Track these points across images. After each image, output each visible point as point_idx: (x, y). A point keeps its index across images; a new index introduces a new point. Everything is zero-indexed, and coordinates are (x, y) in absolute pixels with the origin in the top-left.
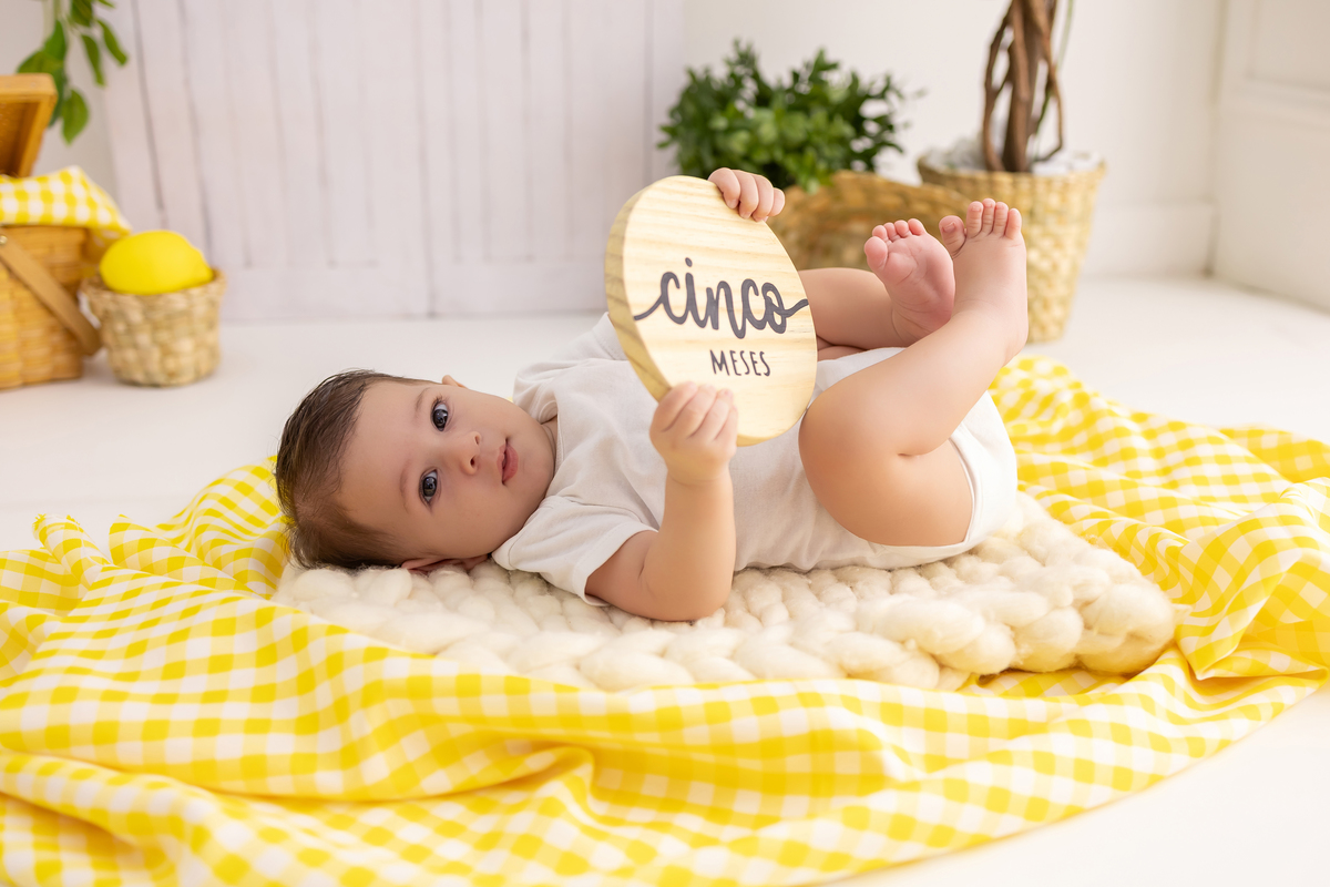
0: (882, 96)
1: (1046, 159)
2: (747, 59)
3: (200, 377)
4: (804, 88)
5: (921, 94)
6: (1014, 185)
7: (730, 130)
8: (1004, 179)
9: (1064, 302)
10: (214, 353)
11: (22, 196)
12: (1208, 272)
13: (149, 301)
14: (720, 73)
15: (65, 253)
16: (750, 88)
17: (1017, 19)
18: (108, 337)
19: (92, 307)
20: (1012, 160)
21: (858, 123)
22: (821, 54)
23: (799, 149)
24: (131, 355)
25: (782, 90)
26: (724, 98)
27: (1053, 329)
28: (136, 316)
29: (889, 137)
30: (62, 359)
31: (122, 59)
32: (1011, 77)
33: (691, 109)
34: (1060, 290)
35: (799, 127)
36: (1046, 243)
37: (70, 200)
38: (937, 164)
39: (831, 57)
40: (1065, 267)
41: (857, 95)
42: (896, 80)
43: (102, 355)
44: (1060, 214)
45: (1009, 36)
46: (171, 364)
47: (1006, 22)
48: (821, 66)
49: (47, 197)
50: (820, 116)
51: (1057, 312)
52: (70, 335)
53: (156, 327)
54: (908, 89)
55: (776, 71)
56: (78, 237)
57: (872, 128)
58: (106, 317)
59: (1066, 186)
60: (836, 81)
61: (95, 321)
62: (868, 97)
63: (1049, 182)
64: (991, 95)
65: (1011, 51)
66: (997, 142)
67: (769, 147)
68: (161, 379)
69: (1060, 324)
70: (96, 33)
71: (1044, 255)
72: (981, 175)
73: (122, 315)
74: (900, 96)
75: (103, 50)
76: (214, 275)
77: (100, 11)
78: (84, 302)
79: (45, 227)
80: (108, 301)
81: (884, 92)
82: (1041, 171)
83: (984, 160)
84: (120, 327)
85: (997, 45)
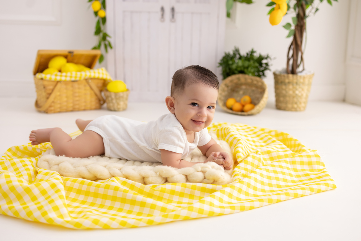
0: (266, 58)
1: (301, 72)
2: (237, 51)
3: (124, 110)
4: (249, 56)
5: (275, 58)
6: (293, 77)
7: (232, 64)
8: (291, 76)
9: (305, 103)
10: (126, 105)
11: (95, 73)
12: (344, 101)
13: (116, 94)
14: (231, 53)
15: (100, 84)
16: (238, 56)
17: (294, 43)
18: (107, 101)
19: (105, 95)
20: (293, 72)
21: (261, 64)
22: (253, 50)
23: (247, 68)
24: (111, 105)
25: (244, 56)
27: (302, 109)
28: (113, 96)
29: (267, 67)
30: (98, 105)
31: (111, 47)
32: (293, 56)
33: (225, 60)
34: (303, 100)
35: (247, 64)
36: (300, 90)
37: (103, 74)
38: (277, 73)
39: (255, 50)
40: (304, 95)
41: (261, 58)
42: (270, 55)
43: (105, 105)
44: (303, 83)
45: (292, 47)
46: (119, 107)
47: (292, 44)
48: (253, 52)
49: (99, 73)
50: (252, 62)
51: (303, 105)
52: (100, 100)
53: (117, 99)
54: (272, 57)
55: (244, 52)
56: (102, 81)
57: (264, 65)
58: (107, 97)
59: (304, 78)
60: (256, 55)
61: (104, 98)
62: (263, 59)
63: (300, 77)
64: (289, 60)
65: (293, 49)
66: (290, 68)
67: (240, 67)
68: (116, 109)
69: (305, 108)
70: (107, 43)
71: (300, 92)
72: (286, 75)
73: (111, 96)
74: (271, 59)
75: (108, 46)
76: (128, 90)
77: (108, 39)
78: (103, 94)
79: (98, 79)
80: (108, 94)
81: (267, 58)
82: (299, 74)
83: (287, 72)
84: (110, 99)
85: (290, 48)
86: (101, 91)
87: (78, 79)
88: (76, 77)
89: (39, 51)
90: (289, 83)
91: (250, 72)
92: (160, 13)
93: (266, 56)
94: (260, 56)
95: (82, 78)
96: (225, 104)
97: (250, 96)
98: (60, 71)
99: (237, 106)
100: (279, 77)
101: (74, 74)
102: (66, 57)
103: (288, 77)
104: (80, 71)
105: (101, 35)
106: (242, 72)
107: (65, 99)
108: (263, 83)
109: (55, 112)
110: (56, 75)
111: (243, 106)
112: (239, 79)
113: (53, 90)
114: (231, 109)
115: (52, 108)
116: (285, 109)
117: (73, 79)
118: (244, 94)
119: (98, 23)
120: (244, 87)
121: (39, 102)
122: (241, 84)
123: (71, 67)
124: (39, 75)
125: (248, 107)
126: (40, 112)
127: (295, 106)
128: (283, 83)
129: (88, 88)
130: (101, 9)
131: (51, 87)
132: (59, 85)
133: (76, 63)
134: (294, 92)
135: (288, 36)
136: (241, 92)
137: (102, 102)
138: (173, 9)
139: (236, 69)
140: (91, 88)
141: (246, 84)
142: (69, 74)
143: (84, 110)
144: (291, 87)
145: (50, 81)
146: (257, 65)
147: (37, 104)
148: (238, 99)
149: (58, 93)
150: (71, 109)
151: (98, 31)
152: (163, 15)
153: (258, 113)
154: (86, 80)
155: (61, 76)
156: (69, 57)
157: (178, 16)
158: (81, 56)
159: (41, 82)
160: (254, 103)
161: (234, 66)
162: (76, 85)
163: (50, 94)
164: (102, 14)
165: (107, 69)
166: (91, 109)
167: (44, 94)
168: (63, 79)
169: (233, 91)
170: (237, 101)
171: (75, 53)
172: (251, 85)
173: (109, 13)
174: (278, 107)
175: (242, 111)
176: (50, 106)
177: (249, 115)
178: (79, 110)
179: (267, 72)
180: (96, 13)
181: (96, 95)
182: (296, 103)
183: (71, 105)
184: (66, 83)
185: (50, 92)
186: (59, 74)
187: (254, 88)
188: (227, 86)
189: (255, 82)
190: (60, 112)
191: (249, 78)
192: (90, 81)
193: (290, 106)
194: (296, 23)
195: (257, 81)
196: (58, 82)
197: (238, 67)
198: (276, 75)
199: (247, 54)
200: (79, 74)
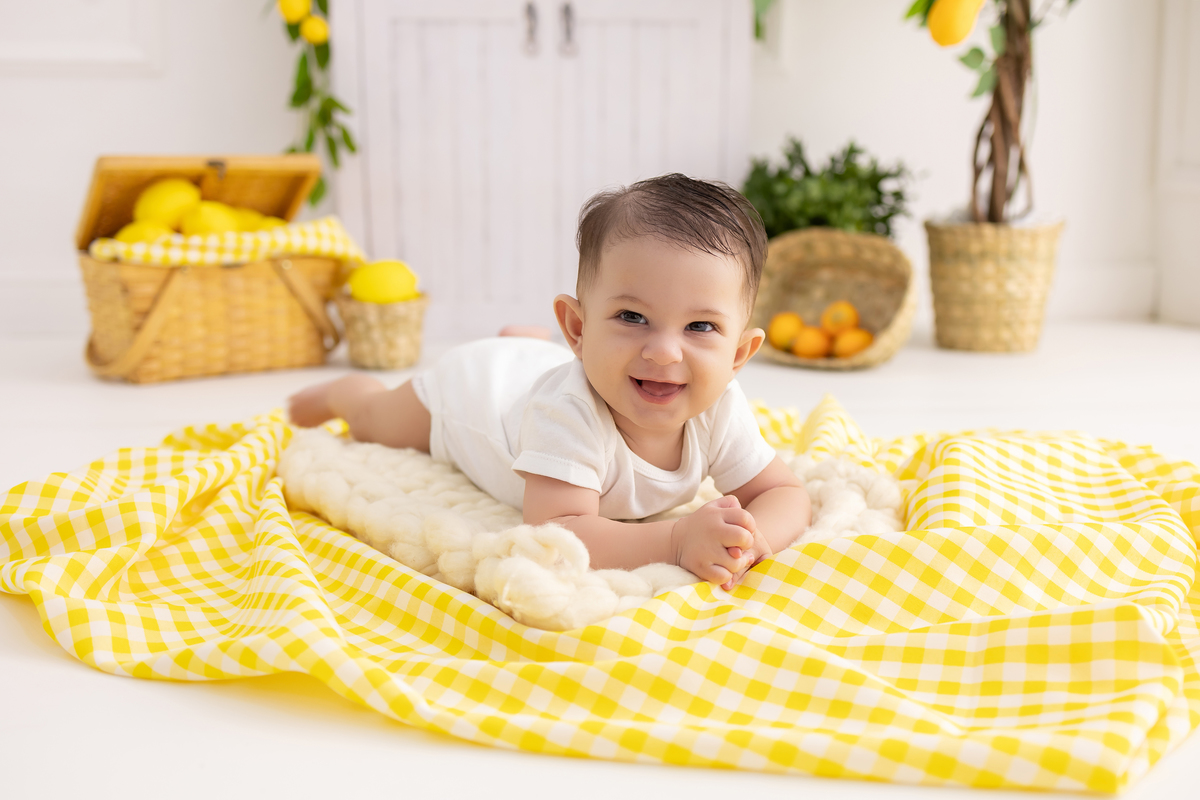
1: (1022, 215)
3: (410, 364)
6: (995, 233)
7: (787, 195)
8: (988, 230)
9: (1037, 323)
10: (418, 348)
11: (303, 235)
12: (1154, 316)
13: (383, 309)
14: (776, 157)
15: (323, 274)
16: (799, 170)
17: (996, 116)
18: (349, 334)
19: (341, 313)
20: (994, 216)
21: (878, 195)
22: (852, 144)
23: (838, 206)
24: (365, 347)
26: (780, 176)
27: (1028, 344)
28: (372, 317)
29: (899, 205)
30: (315, 352)
31: (351, 147)
32: (992, 159)
33: (758, 183)
34: (1032, 313)
35: (837, 192)
36: (1021, 277)
37: (333, 238)
38: (938, 222)
39: (860, 143)
40: (1036, 296)
41: (875, 179)
42: (907, 164)
43: (342, 352)
44: (1031, 255)
45: (989, 131)
46: (393, 353)
47: (988, 119)
48: (852, 152)
49: (319, 235)
51: (1031, 330)
52: (321, 334)
53: (385, 326)
55: (818, 158)
56: (330, 266)
57: (889, 201)
58: (350, 321)
59: (1034, 236)
60: (863, 162)
61: (339, 323)
62: (887, 176)
63: (1021, 233)
64: (977, 171)
65: (992, 141)
66: (983, 206)
67: (816, 204)
68: (384, 364)
69: (1036, 340)
70: (335, 133)
71: (1020, 285)
72: (971, 229)
73: (363, 318)
75: (340, 144)
76: (422, 295)
77: (339, 117)
78: (333, 311)
79: (316, 257)
80: (351, 309)
81: (897, 174)
82: (1016, 226)
83: (973, 217)
84: (360, 327)
85: (980, 136)
86: (326, 300)
87: (244, 257)
88: (238, 250)
89: (101, 161)
90: (983, 255)
91: (849, 220)
92: (521, 26)
93: (894, 170)
94: (874, 163)
95: (261, 255)
97: (852, 302)
98: (178, 230)
99: (811, 341)
100: (947, 238)
101: (231, 239)
102: (197, 181)
103: (980, 236)
104: (252, 229)
105: (315, 104)
106: (819, 222)
107: (199, 331)
108: (897, 256)
109: (165, 379)
110: (168, 245)
111: (832, 339)
112: (808, 247)
113: (155, 300)
114: (789, 350)
115: (154, 366)
116: (970, 347)
117: (229, 258)
118: (831, 297)
119: (304, 63)
120: (826, 275)
121: (102, 347)
122: (819, 265)
123: (217, 216)
124: (102, 249)
125: (849, 340)
126: (106, 379)
127: (1005, 334)
128: (961, 255)
129: (280, 289)
130: (309, 15)
131: (149, 289)
132: (178, 283)
133: (234, 204)
134: (1000, 286)
135: (977, 93)
136: (818, 293)
137: (329, 341)
138: (567, 12)
139: (801, 212)
140: (292, 291)
141: (835, 263)
142: (213, 241)
143: (269, 369)
144: (989, 268)
145: (145, 266)
146: (869, 194)
147: (93, 354)
148: (810, 315)
149: (175, 311)
150: (220, 366)
151: (303, 92)
152: (532, 32)
153: (886, 359)
154: (275, 261)
155: (186, 247)
156: (211, 182)
157: (584, 34)
158: (252, 176)
159: (112, 271)
160: (871, 325)
161: (794, 202)
162: (237, 280)
163: (145, 314)
164: (315, 29)
166: (291, 367)
167: (123, 315)
168: (193, 257)
169: (792, 288)
170: (805, 324)
171: (232, 166)
172: (851, 265)
173: (340, 28)
174: (945, 339)
175: (829, 354)
176: (148, 358)
177: (855, 368)
178: (249, 370)
179: (899, 223)
180: (294, 30)
181: (309, 314)
182: (1008, 325)
183: (221, 352)
184: (202, 271)
185: (143, 305)
186: (177, 239)
187: (862, 277)
189: (868, 255)
190: (180, 379)
191: (845, 240)
192: (288, 265)
193: (986, 335)
194: (1001, 46)
195: (877, 251)
196: (173, 270)
197: (806, 202)
198: (933, 231)
199: (833, 160)
200: (248, 239)
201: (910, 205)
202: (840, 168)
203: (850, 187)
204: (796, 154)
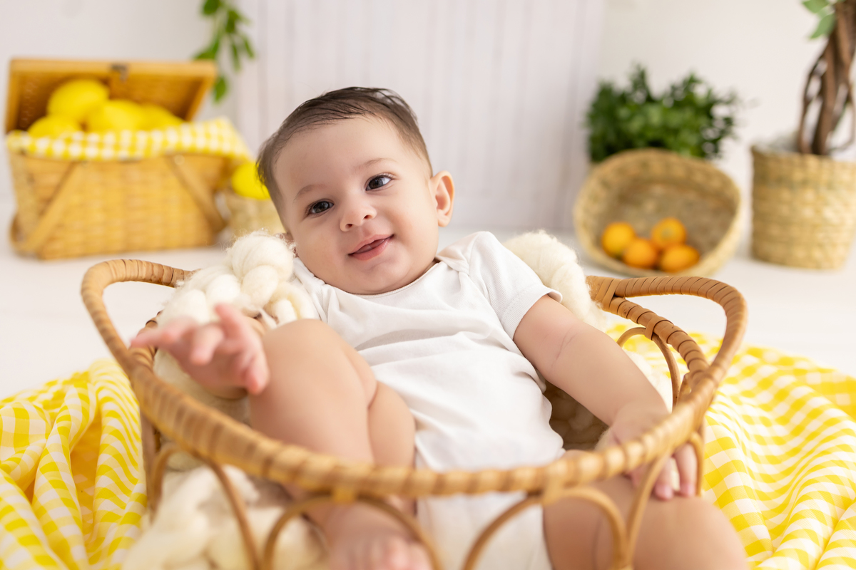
0: (728, 102)
1: (845, 147)
6: (820, 165)
7: (630, 118)
8: (812, 161)
9: (846, 245)
11: (195, 134)
13: (261, 203)
14: (623, 83)
15: (213, 169)
16: (642, 95)
17: (829, 56)
18: (233, 223)
19: (227, 204)
20: (818, 148)
21: (710, 119)
22: (693, 75)
23: (675, 132)
25: (662, 97)
26: (623, 99)
27: (836, 263)
28: (252, 211)
29: (728, 129)
30: (204, 235)
31: (251, 55)
32: (821, 93)
33: (604, 106)
34: (844, 237)
35: (676, 119)
36: (838, 205)
37: (221, 138)
38: (763, 148)
39: (701, 73)
40: (849, 222)
44: (849, 186)
45: (820, 68)
47: (822, 57)
49: (208, 136)
50: (689, 112)
51: (841, 251)
54: (747, 100)
55: (659, 85)
56: (219, 162)
57: (719, 125)
60: (700, 91)
61: (225, 213)
62: (719, 102)
63: (844, 166)
64: (806, 102)
65: (823, 79)
66: (808, 137)
67: (656, 129)
70: (237, 40)
71: (836, 212)
72: (796, 158)
73: (243, 210)
74: (741, 105)
75: (242, 50)
77: (243, 29)
78: (221, 201)
79: (205, 155)
80: (235, 201)
81: (731, 101)
82: (838, 157)
83: (797, 146)
84: (241, 217)
85: (812, 73)
86: (215, 191)
87: (139, 153)
88: (133, 147)
89: (13, 62)
90: (805, 183)
91: (685, 145)
93: (727, 98)
94: (710, 92)
95: (154, 153)
96: (599, 242)
97: (680, 219)
98: (84, 127)
99: (641, 252)
100: (771, 164)
101: (126, 137)
102: (105, 81)
103: (804, 166)
104: (147, 128)
105: (221, 17)
106: (657, 144)
107: (99, 217)
108: (726, 181)
109: (68, 256)
110: (69, 141)
111: (660, 253)
112: (645, 165)
113: (58, 188)
114: (619, 258)
115: (58, 245)
116: (782, 262)
117: (124, 153)
118: (662, 211)
120: (658, 190)
121: (22, 224)
122: (652, 181)
123: (121, 115)
125: (676, 256)
126: (22, 254)
127: (817, 254)
128: (784, 181)
129: (173, 181)
131: (53, 179)
132: (78, 175)
133: (140, 101)
134: (818, 211)
135: (814, 36)
136: (650, 206)
137: (217, 226)
139: (641, 135)
140: (184, 183)
141: (668, 181)
142: (110, 138)
144: (809, 195)
145: (48, 159)
146: (703, 121)
148: (641, 226)
149: (76, 199)
150: (119, 246)
151: (212, 3)
154: (170, 158)
155: (85, 144)
156: (116, 83)
158: (154, 81)
159: (20, 162)
160: (697, 243)
161: (635, 125)
162: (134, 173)
163: (48, 201)
165: (236, 123)
166: (183, 247)
167: (31, 201)
168: (91, 152)
169: (626, 199)
170: (638, 236)
171: (134, 70)
172: (683, 185)
174: (759, 252)
176: (51, 239)
178: (144, 250)
179: (727, 144)
181: (199, 203)
182: (821, 246)
183: (119, 234)
184: (102, 166)
185: (47, 193)
186: (78, 135)
187: (692, 196)
188: (605, 184)
189: (699, 178)
191: (678, 163)
192: (181, 162)
193: (799, 253)
195: (708, 175)
196: (73, 165)
197: (647, 127)
198: (759, 158)
199: (674, 88)
200: (142, 138)
201: (738, 130)
202: (680, 95)
203: (687, 114)
204: (640, 80)
